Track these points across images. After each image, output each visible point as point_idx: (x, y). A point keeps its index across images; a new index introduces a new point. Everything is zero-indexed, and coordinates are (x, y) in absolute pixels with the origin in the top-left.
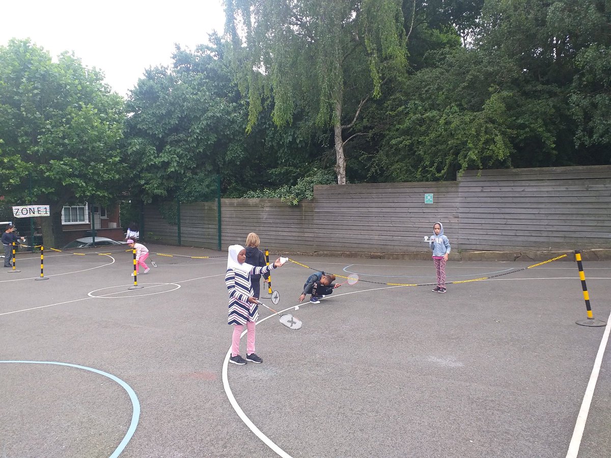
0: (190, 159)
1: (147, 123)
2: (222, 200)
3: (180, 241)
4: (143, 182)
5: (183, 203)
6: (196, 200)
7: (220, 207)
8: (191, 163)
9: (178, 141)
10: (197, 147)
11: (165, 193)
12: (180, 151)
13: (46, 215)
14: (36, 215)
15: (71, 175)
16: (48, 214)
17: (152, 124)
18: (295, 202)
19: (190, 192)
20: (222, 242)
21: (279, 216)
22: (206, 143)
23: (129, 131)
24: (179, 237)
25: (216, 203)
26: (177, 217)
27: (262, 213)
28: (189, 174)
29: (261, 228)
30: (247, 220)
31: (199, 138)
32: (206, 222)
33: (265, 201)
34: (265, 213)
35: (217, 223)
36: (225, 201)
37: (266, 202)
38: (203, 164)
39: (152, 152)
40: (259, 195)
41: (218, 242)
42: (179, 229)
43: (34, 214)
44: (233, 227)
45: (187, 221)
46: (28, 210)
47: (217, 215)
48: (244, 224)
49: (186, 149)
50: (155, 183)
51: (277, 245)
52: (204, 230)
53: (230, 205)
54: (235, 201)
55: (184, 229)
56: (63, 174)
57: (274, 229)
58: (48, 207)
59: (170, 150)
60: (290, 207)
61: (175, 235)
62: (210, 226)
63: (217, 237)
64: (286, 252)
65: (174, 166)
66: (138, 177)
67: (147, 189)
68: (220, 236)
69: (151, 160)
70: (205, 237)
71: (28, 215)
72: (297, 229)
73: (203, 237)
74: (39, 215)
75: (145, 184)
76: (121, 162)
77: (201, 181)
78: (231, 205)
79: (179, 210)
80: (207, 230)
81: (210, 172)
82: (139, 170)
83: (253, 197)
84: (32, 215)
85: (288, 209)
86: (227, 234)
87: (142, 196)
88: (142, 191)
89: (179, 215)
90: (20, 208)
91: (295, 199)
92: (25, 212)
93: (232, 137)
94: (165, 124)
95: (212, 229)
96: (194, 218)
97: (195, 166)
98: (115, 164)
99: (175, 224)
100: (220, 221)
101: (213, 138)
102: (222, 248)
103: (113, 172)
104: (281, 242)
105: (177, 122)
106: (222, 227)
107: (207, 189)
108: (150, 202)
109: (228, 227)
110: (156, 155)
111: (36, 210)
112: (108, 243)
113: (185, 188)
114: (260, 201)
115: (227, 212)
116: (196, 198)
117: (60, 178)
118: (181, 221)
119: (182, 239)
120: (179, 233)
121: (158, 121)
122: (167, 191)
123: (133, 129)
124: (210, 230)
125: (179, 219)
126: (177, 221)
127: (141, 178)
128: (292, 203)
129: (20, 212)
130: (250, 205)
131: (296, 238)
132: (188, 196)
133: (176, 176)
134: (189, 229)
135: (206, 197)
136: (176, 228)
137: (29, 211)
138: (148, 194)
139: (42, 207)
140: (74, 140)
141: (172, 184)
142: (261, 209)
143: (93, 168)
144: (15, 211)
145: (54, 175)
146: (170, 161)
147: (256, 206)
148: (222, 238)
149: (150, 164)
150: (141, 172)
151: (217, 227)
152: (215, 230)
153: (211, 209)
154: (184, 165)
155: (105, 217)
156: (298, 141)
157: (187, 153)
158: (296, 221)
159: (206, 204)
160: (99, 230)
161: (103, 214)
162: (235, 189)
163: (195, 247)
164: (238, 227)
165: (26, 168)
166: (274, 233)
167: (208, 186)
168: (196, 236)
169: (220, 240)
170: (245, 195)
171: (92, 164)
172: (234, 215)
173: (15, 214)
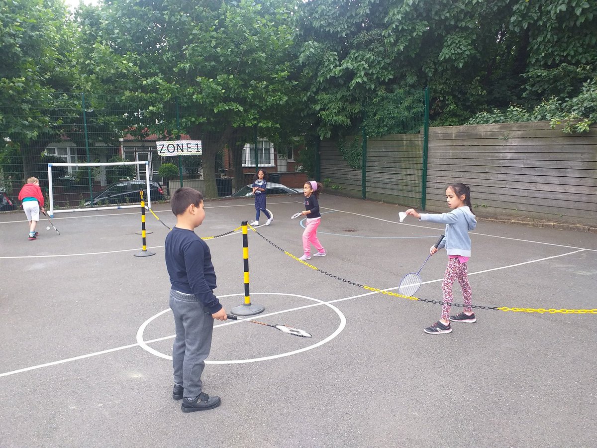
0: (384, 68)
1: (327, 17)
2: (432, 129)
3: (364, 193)
4: (318, 108)
5: (371, 137)
6: (389, 132)
7: (426, 140)
8: (386, 73)
9: (368, 43)
10: (395, 44)
11: (348, 122)
12: (370, 57)
13: (198, 153)
14: (185, 153)
15: (226, 100)
16: (201, 153)
17: (333, 18)
18: (583, 126)
19: (382, 120)
20: (428, 197)
21: (540, 156)
22: (410, 37)
23: (302, 33)
24: (364, 186)
25: (421, 136)
26: (362, 158)
27: (505, 149)
28: (382, 92)
29: (500, 177)
30: (473, 163)
31: (400, 28)
32: (404, 165)
33: (511, 127)
34: (511, 149)
35: (420, 166)
36: (437, 130)
37: (514, 129)
38: (403, 76)
39: (332, 59)
40: (498, 119)
41: (420, 196)
42: (364, 176)
43: (183, 151)
44: (448, 173)
45: (376, 164)
46: (175, 146)
47: (421, 154)
48: (467, 169)
49: (379, 54)
50: (335, 107)
51: (532, 208)
52: (400, 177)
53: (444, 136)
54: (454, 130)
55: (372, 175)
56: (214, 98)
57: (525, 178)
58: (199, 142)
59: (356, 55)
60: (569, 136)
61: (358, 183)
62: (410, 172)
63: (420, 190)
64: (550, 221)
65: (360, 76)
66: (312, 100)
67: (323, 117)
68: (424, 187)
69: (331, 70)
70: (401, 187)
71: (175, 154)
72: (578, 180)
73: (397, 187)
74: (189, 153)
75: (321, 110)
76: (290, 78)
77: (398, 102)
78: (446, 137)
79: (365, 148)
80: (405, 177)
81: (413, 86)
82: (314, 90)
83: (487, 122)
84: (180, 153)
85: (560, 141)
86: (436, 185)
87: (318, 129)
88: (319, 122)
89: (365, 156)
90: (166, 143)
91: (581, 120)
92: (171, 149)
93: (453, 23)
94: (351, 17)
95: (413, 177)
96: (386, 158)
97: (391, 77)
98: (282, 82)
99: (359, 168)
100: (425, 163)
101: (422, 28)
102: (426, 206)
103: (279, 94)
104: (540, 202)
105: (368, 11)
106: (429, 173)
107: (406, 113)
108: (328, 135)
109: (438, 173)
110: (338, 63)
111: (185, 147)
112: (283, 191)
113: (375, 115)
114: (500, 128)
115: (437, 149)
116: (390, 129)
117: (211, 102)
118: (368, 164)
119: (368, 189)
120: (364, 181)
121: (342, 14)
122: (351, 118)
123: (308, 32)
124: (409, 177)
125: (365, 161)
126: (361, 163)
127: (316, 102)
128: (574, 128)
129: (166, 148)
130: (481, 135)
131: (577, 198)
132: (378, 127)
133: (363, 94)
134: (378, 175)
135: (404, 126)
136: (360, 173)
137: (176, 148)
138: (325, 125)
139: (193, 143)
140: (229, 50)
141: (357, 108)
142: (503, 143)
143: (255, 88)
144: (159, 148)
145: (202, 98)
146: (355, 71)
147: (493, 137)
148: (428, 190)
149: (328, 76)
150: (316, 93)
151: (421, 173)
152: (417, 178)
153: (412, 145)
154: (375, 77)
155: (292, 160)
156: (578, 12)
157: (380, 59)
158: (579, 165)
159: (405, 136)
160: (286, 173)
161: (290, 157)
162: (453, 114)
163: (384, 202)
164: (457, 174)
165: (171, 90)
166: (526, 186)
167: (409, 108)
168: (387, 187)
169: (424, 193)
170: (472, 120)
171: (253, 82)
172: (451, 154)
173: (159, 152)
